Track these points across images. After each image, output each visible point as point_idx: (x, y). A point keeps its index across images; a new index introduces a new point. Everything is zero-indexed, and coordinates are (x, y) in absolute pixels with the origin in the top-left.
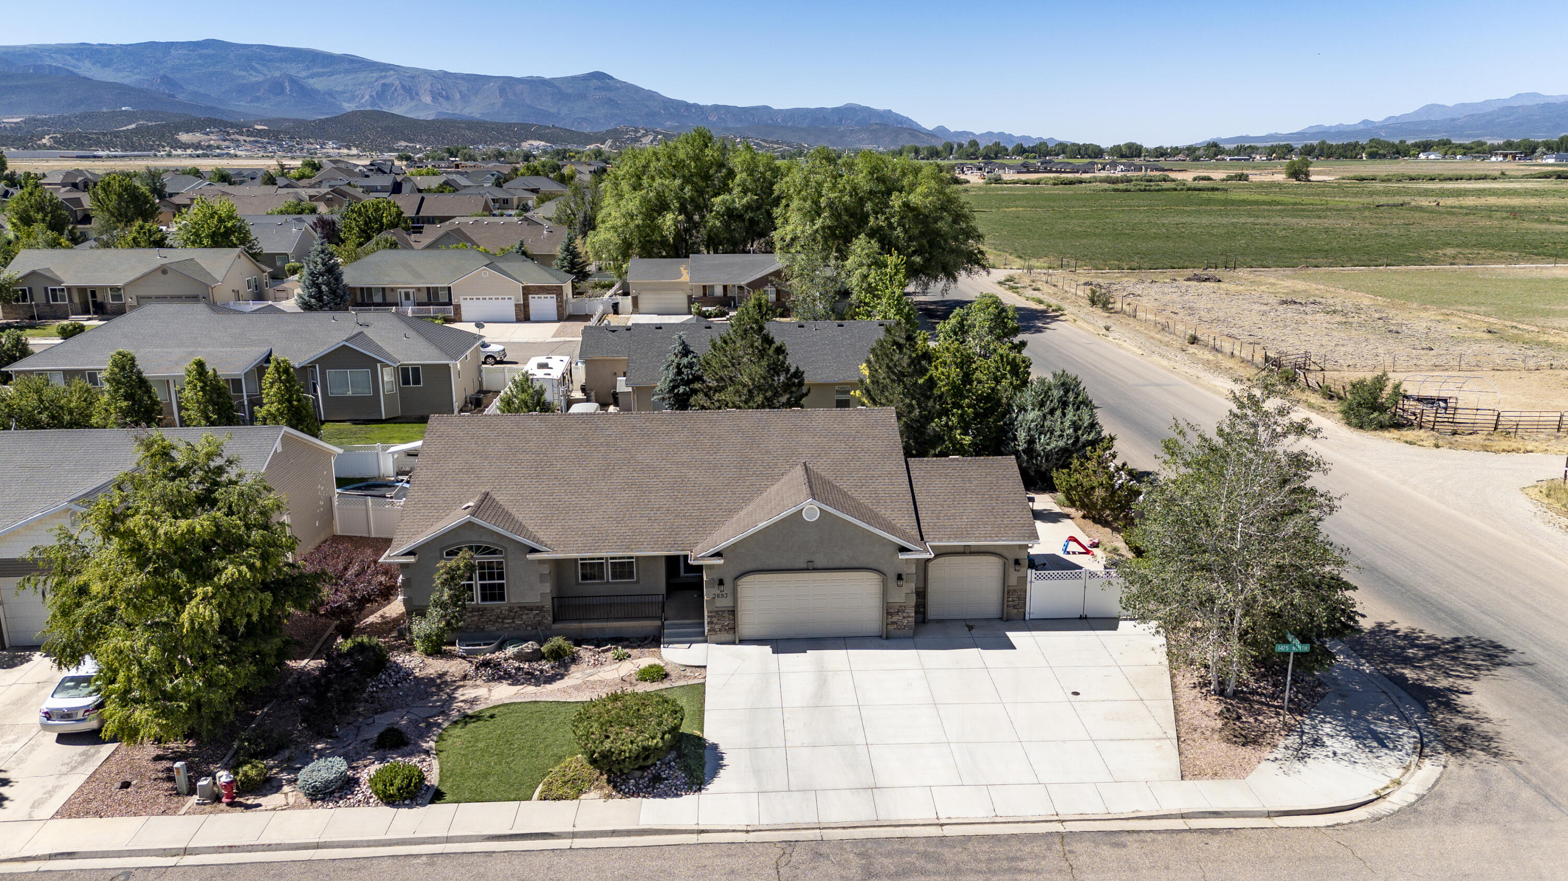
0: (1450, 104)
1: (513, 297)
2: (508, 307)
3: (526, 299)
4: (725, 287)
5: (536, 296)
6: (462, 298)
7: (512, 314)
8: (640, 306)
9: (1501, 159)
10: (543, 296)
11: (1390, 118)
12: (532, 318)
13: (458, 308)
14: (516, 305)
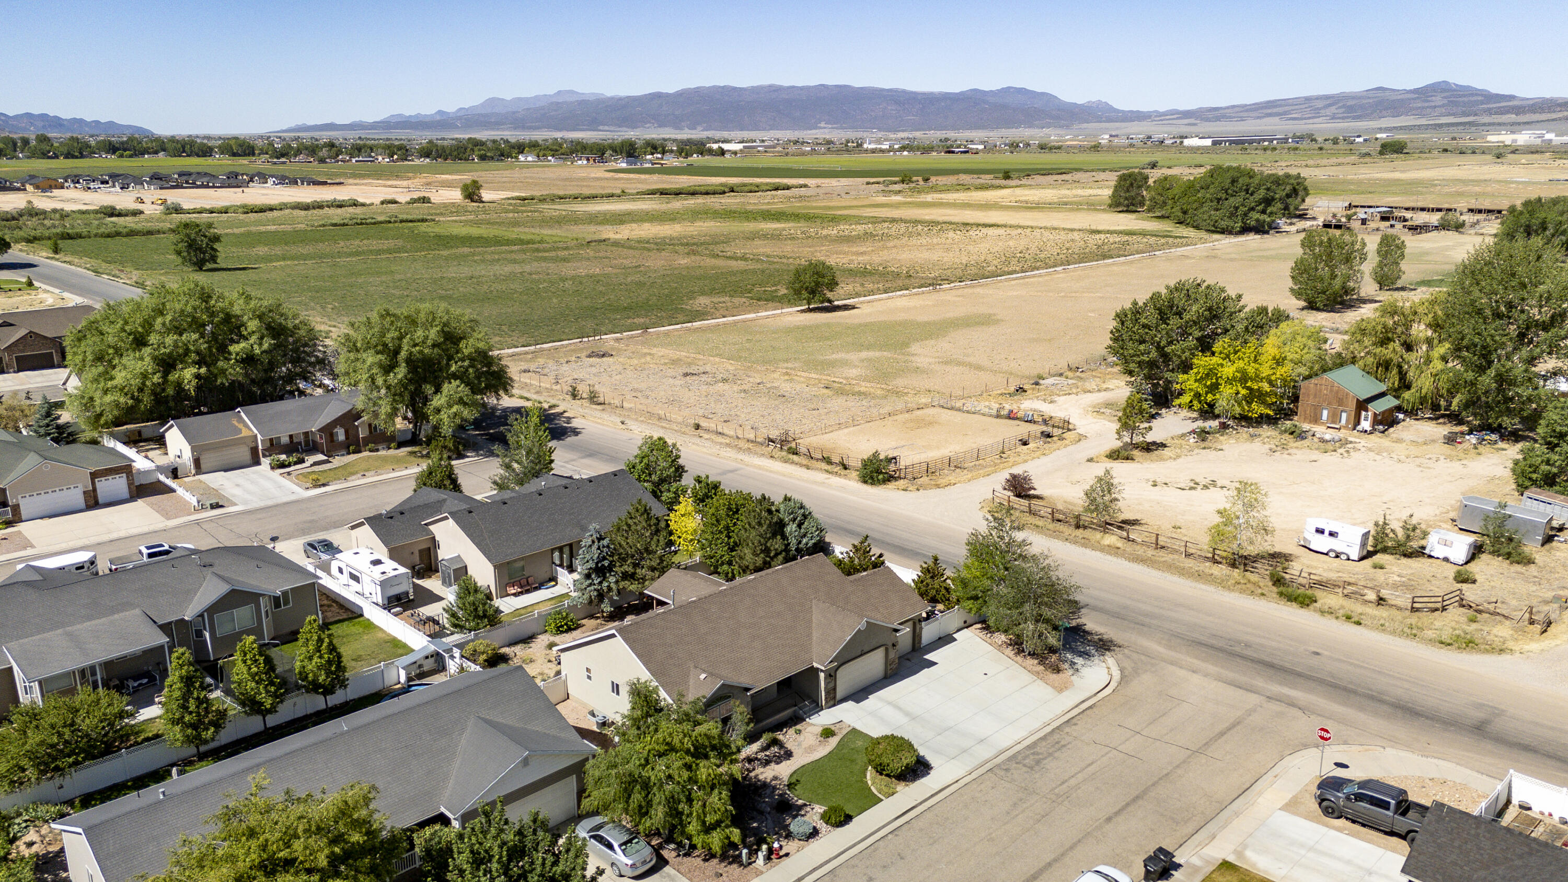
0: (508, 97)
1: (80, 486)
2: (76, 496)
3: (93, 483)
4: (291, 437)
5: (103, 479)
6: (19, 497)
7: (80, 501)
8: (203, 466)
9: (585, 162)
10: (110, 478)
11: (461, 109)
12: (101, 501)
13: (16, 509)
14: (85, 493)
